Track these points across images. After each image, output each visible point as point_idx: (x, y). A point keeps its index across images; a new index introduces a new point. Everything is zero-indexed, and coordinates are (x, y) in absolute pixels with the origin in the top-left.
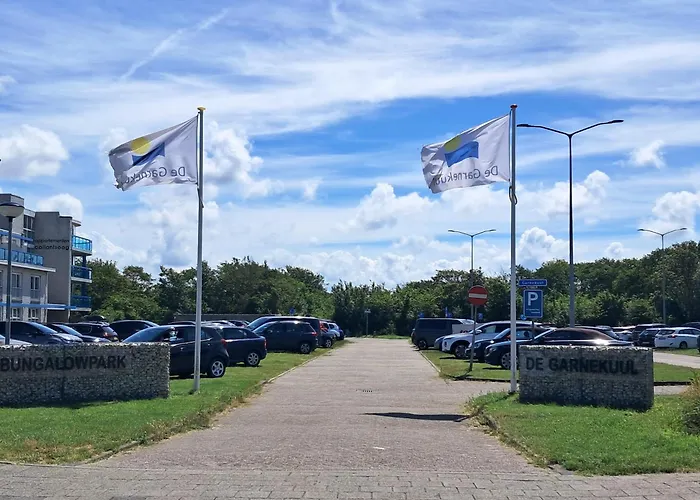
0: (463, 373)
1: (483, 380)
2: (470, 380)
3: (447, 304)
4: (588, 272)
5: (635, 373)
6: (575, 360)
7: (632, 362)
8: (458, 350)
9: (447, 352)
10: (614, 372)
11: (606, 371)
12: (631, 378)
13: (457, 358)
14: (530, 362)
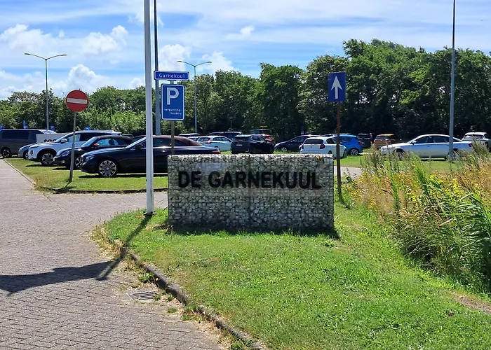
0: (64, 185)
1: (90, 192)
2: (74, 192)
3: (23, 118)
4: (131, 96)
5: (316, 187)
6: (242, 173)
7: (314, 174)
8: (45, 158)
9: (33, 160)
10: (291, 187)
11: (282, 186)
12: (312, 193)
13: (43, 165)
14: (184, 177)
